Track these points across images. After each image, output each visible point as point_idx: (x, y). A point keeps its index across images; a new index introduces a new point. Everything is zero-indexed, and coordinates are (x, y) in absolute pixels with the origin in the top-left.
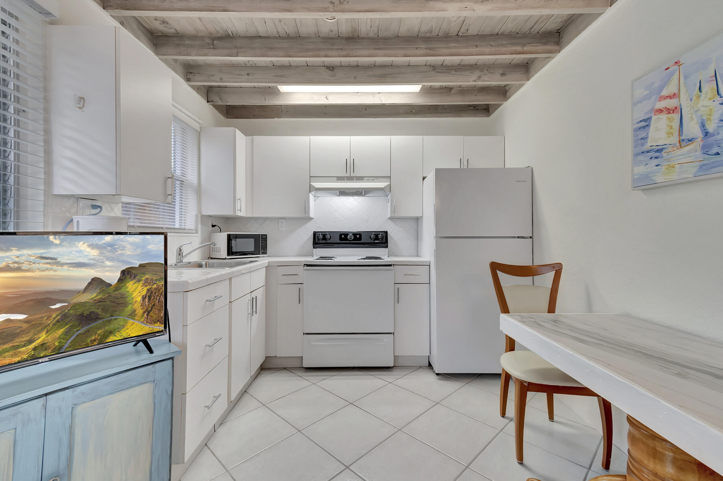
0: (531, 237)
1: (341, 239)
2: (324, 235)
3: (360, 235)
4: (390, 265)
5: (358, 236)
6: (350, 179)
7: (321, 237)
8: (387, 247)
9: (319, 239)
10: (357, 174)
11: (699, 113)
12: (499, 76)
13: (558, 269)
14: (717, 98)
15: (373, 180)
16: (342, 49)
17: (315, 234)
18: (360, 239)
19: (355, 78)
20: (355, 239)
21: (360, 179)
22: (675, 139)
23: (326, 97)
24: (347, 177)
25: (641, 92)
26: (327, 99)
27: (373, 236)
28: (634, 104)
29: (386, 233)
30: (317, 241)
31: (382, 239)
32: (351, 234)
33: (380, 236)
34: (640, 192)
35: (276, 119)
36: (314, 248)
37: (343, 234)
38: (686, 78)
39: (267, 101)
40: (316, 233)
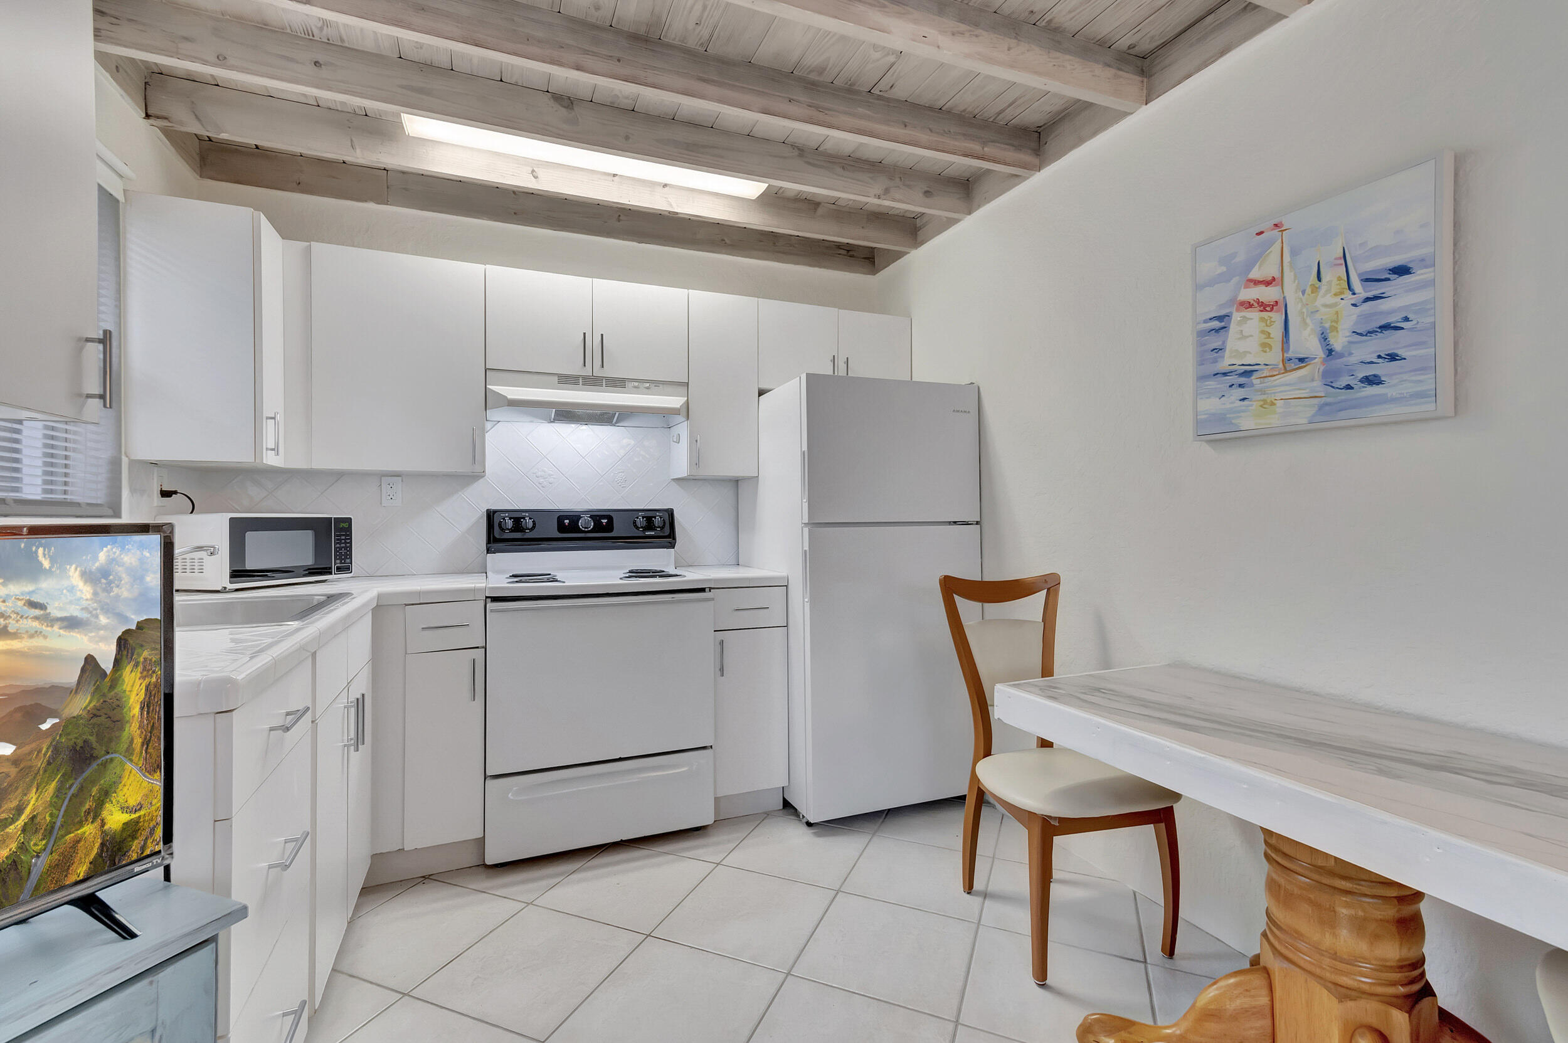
0: (977, 523)
1: (561, 528)
2: (517, 517)
3: (610, 519)
4: (702, 590)
5: (605, 521)
6: (592, 382)
7: (510, 523)
8: (672, 546)
9: (502, 529)
10: (610, 372)
11: (1318, 316)
12: (921, 195)
13: (1050, 585)
14: (1348, 294)
15: (648, 388)
16: (619, 60)
17: (491, 515)
18: (610, 527)
19: (627, 138)
20: (598, 527)
21: (617, 383)
22: (1274, 357)
23: (533, 171)
24: (585, 378)
25: (1209, 268)
26: (536, 177)
27: (641, 521)
28: (1198, 287)
29: (670, 513)
30: (497, 536)
31: (662, 528)
32: (586, 517)
33: (657, 521)
34: (1204, 444)
35: (371, 206)
36: (488, 551)
37: (567, 517)
38: (1294, 253)
39: (358, 151)
40: (495, 515)
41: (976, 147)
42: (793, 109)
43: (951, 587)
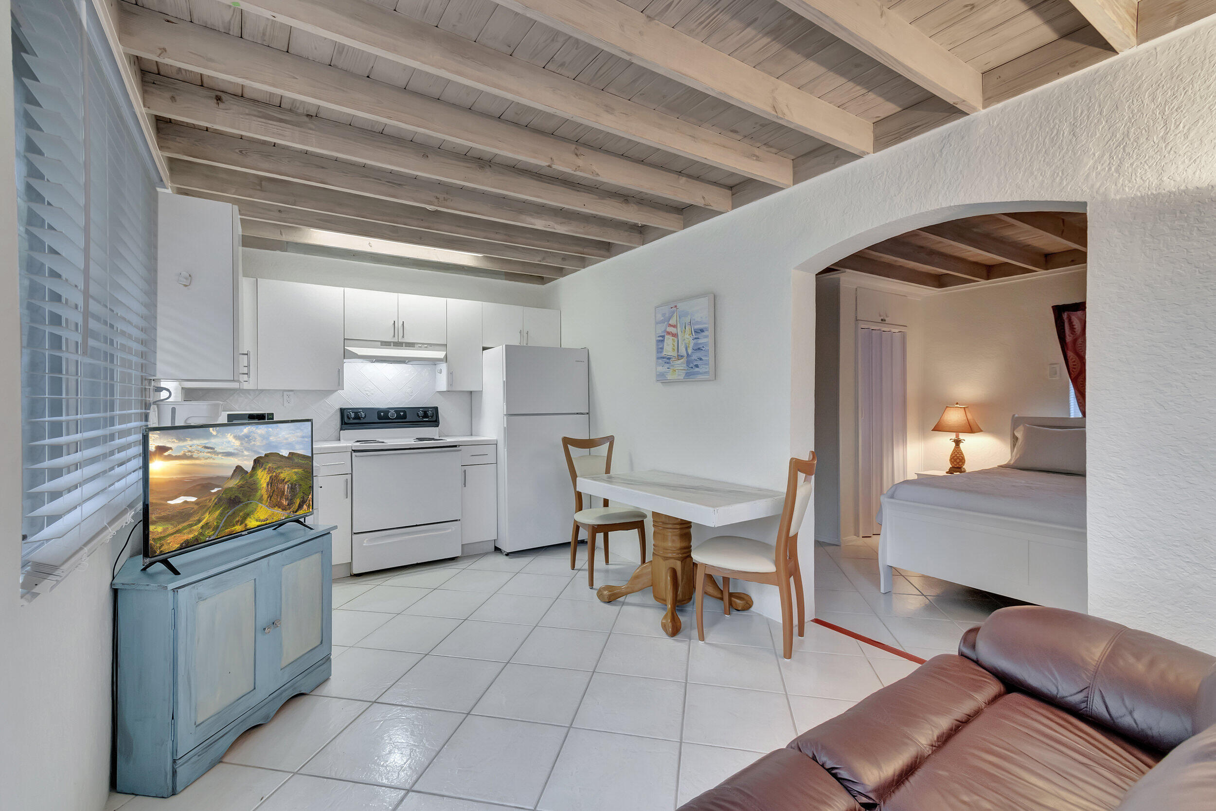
0: (587, 413)
1: (380, 417)
2: (356, 411)
3: (405, 412)
4: (455, 446)
5: (402, 413)
6: (398, 345)
7: (353, 415)
8: (437, 426)
9: (349, 418)
10: (406, 340)
11: (685, 341)
12: (560, 260)
13: (611, 440)
14: (691, 335)
15: (426, 347)
17: (342, 411)
18: (405, 417)
19: (421, 238)
20: (399, 417)
21: (410, 345)
22: (675, 354)
23: (369, 243)
24: (394, 343)
25: (660, 317)
26: (371, 246)
27: (421, 413)
28: (657, 323)
29: (436, 409)
30: (346, 421)
31: (432, 417)
32: (392, 411)
33: (430, 413)
34: (660, 384)
35: (278, 252)
36: (341, 429)
37: (382, 412)
38: (679, 318)
39: (284, 236)
40: (345, 411)
41: (581, 249)
42: (498, 236)
43: (567, 441)
